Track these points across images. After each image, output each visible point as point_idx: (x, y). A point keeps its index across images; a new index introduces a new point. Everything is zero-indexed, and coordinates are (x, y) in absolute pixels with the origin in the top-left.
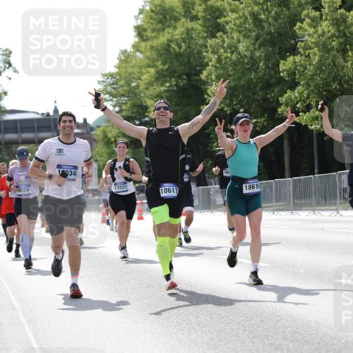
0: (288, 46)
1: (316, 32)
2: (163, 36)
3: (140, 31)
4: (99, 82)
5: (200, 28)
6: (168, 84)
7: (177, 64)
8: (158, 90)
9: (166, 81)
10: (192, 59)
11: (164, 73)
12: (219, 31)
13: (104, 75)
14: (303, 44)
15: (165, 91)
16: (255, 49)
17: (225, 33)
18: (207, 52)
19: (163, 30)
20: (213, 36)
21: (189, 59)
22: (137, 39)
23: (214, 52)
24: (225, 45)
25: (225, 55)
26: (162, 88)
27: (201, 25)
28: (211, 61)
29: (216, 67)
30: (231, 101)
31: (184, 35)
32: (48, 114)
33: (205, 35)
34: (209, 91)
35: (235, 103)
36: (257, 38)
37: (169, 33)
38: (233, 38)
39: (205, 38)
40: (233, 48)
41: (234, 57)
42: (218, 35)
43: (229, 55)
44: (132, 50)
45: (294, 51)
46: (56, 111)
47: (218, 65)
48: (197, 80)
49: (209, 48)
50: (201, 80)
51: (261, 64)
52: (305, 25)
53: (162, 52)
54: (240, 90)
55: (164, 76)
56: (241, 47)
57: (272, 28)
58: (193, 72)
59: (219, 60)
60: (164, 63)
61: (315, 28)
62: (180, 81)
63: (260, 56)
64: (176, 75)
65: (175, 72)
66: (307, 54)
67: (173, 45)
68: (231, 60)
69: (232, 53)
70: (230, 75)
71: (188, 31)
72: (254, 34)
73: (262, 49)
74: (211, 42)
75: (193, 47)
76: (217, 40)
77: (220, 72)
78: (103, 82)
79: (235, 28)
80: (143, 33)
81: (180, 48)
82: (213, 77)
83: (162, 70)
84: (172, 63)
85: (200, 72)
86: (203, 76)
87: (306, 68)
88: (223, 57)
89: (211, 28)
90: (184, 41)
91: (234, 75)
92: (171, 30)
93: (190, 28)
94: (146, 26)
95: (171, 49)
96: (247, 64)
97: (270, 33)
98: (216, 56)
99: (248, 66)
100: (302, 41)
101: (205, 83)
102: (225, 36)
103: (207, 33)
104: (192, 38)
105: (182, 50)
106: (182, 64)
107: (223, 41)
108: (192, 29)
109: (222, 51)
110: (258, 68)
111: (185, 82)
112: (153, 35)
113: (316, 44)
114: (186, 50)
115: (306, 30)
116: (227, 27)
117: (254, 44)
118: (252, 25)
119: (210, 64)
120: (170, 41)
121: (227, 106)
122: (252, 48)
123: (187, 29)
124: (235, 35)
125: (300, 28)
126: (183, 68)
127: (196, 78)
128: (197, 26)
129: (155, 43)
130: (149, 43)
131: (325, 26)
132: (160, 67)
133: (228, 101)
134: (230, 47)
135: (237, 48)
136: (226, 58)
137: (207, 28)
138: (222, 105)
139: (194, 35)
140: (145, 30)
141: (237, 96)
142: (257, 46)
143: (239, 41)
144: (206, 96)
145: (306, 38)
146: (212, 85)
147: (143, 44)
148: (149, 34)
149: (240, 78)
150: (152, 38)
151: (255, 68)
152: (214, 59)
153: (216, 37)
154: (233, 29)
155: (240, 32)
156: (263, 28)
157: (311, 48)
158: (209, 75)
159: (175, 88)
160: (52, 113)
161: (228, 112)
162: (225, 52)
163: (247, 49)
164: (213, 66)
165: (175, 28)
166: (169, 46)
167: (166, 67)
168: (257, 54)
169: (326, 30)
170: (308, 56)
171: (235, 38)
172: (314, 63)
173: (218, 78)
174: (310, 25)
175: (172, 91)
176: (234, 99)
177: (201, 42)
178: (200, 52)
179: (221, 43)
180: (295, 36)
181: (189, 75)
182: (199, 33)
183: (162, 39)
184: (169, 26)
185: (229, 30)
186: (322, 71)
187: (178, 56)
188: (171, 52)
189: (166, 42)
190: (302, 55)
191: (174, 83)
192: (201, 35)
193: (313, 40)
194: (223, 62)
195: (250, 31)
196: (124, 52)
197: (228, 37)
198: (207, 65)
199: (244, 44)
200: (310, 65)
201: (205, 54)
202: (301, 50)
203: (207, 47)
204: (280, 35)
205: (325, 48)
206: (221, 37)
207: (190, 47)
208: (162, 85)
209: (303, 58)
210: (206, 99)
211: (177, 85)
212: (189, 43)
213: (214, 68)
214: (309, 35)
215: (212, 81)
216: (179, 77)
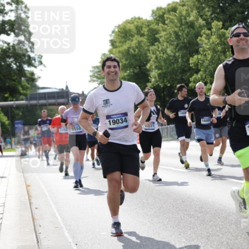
0: (194, 50)
1: (209, 42)
2: (126, 45)
3: (113, 43)
4: (91, 71)
5: (146, 40)
6: (128, 72)
7: (133, 61)
8: (123, 75)
9: (127, 70)
10: (141, 57)
11: (127, 65)
12: (156, 42)
13: (93, 67)
14: (202, 49)
15: (127, 75)
16: (176, 52)
17: (160, 42)
18: (150, 53)
19: (126, 42)
20: (153, 44)
21: (140, 58)
22: (111, 47)
23: (153, 54)
24: (160, 49)
25: (160, 55)
26: (125, 74)
27: (146, 39)
28: (152, 58)
29: (155, 62)
30: (164, 80)
31: (137, 45)
32: (63, 89)
33: (149, 44)
34: (151, 75)
35: (165, 81)
36: (177, 45)
37: (128, 43)
38: (164, 46)
39: (149, 46)
40: (164, 51)
41: (165, 56)
42: (156, 44)
43: (162, 55)
44: (108, 53)
45: (197, 52)
46: (67, 87)
47: (156, 61)
48: (144, 69)
49: (151, 52)
50: (146, 69)
51: (180, 60)
52: (203, 38)
53: (125, 54)
54: (169, 74)
55: (126, 67)
56: (169, 51)
57: (185, 40)
58: (142, 64)
59: (156, 58)
60: (126, 60)
61: (208, 39)
62: (135, 70)
63: (179, 55)
64: (133, 66)
65: (132, 65)
66: (204, 54)
67: (131, 50)
68: (163, 57)
69: (164, 54)
70: (162, 66)
71: (139, 43)
72: (175, 43)
73: (180, 51)
74: (151, 48)
75: (142, 50)
76: (155, 47)
77: (157, 64)
78: (93, 71)
79: (165, 40)
80: (115, 44)
81: (135, 51)
82: (153, 67)
83: (125, 64)
84: (131, 60)
85: (146, 64)
86: (148, 66)
87: (204, 62)
88: (158, 56)
89: (151, 41)
90: (137, 48)
91: (165, 66)
92: (129, 42)
93: (140, 40)
94: (116, 40)
95: (130, 52)
96: (172, 60)
97: (184, 43)
98: (155, 56)
99: (172, 61)
100: (201, 47)
101: (149, 70)
102: (159, 45)
103: (149, 43)
104: (141, 46)
105: (136, 53)
106: (136, 60)
107: (159, 48)
108: (141, 41)
109: (158, 53)
110: (178, 62)
111: (138, 70)
112: (120, 44)
113: (209, 49)
114: (138, 53)
115: (204, 41)
116: (161, 40)
117: (175, 49)
118: (174, 38)
119: (151, 60)
120: (129, 48)
121: (162, 83)
122: (174, 51)
123: (139, 41)
124: (165, 44)
125: (200, 40)
126: (137, 62)
127: (144, 68)
128: (144, 39)
129: (121, 49)
130: (117, 49)
131: (214, 38)
132: (124, 62)
133: (162, 81)
134: (162, 51)
135: (166, 51)
136: (160, 56)
137: (150, 40)
138: (159, 83)
139: (142, 45)
140: (115, 42)
141: (167, 77)
142: (177, 50)
143: (167, 47)
144: (149, 78)
145: (204, 45)
146: (152, 71)
147: (114, 50)
148: (118, 44)
149: (168, 68)
150: (119, 47)
151: (176, 62)
152: (153, 57)
153: (155, 45)
154: (163, 41)
155: (168, 42)
156: (181, 40)
157: (207, 51)
158: (151, 66)
159: (132, 74)
160: (64, 89)
161: (162, 86)
162: (160, 53)
163: (172, 51)
164: (153, 61)
165: (132, 41)
166: (129, 50)
167: (127, 62)
168: (177, 54)
169: (214, 41)
170: (205, 55)
171: (165, 45)
172: (209, 59)
173: (156, 67)
174: (206, 38)
175: (131, 75)
176: (165, 79)
177: (146, 48)
178: (146, 54)
179: (157, 48)
180: (197, 44)
181: (140, 67)
182: (145, 43)
183: (125, 47)
184: (129, 40)
185: (161, 41)
186: (213, 63)
187: (134, 56)
188: (129, 54)
189: (127, 48)
190: (202, 55)
191: (132, 71)
192: (146, 45)
193: (208, 47)
194: (159, 59)
195: (173, 41)
196: (104, 54)
197: (161, 45)
198: (150, 60)
199: (170, 49)
200: (206, 60)
201: (148, 54)
202: (201, 52)
203: (149, 51)
204: (190, 44)
205: (214, 51)
206: (157, 45)
207: (140, 51)
208: (125, 72)
209: (203, 56)
210: (149, 79)
211: (133, 72)
212: (140, 49)
213: (153, 63)
214: (206, 44)
215: (153, 69)
216: (135, 67)
